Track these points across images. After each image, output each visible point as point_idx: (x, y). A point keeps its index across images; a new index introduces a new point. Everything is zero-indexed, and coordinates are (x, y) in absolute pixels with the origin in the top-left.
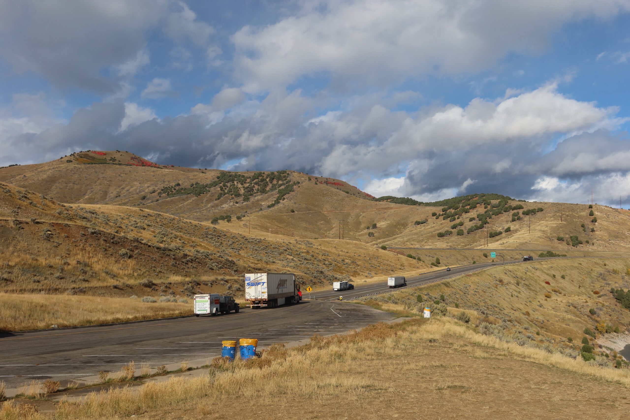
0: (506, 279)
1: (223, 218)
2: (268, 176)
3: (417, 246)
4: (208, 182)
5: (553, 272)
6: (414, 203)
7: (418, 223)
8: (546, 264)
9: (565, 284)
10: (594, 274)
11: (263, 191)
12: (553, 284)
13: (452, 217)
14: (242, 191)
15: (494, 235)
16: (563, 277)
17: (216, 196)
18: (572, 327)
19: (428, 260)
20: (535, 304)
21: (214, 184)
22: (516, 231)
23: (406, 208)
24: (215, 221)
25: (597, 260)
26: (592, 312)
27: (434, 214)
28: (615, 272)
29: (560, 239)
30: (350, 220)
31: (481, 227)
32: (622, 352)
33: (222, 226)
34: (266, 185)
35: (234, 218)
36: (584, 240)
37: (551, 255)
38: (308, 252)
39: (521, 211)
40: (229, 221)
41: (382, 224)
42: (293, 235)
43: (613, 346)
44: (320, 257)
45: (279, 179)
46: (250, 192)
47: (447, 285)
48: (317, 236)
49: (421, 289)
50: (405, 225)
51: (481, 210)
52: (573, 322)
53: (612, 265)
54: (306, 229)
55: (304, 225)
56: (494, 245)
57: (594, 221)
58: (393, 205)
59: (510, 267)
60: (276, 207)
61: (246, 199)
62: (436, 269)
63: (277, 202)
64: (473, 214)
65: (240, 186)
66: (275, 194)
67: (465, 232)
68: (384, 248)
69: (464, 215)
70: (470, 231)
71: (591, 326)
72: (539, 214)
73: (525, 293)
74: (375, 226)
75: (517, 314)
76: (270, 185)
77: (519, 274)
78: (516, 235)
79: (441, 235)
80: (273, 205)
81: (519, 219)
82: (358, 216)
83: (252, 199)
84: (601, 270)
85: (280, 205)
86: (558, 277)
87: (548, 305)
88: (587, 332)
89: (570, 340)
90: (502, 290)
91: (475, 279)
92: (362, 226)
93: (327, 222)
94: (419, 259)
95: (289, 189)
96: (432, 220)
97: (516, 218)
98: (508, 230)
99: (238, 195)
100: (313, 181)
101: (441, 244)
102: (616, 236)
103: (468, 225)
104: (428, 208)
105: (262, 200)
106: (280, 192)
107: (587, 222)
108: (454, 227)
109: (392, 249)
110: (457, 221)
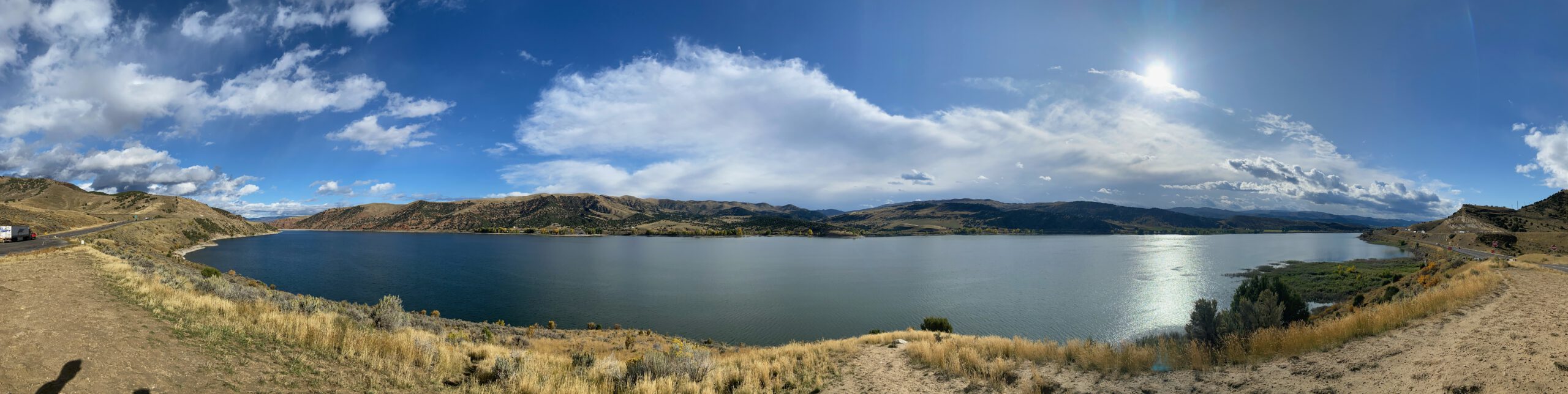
0: (140, 227)
1: (11, 200)
2: (35, 181)
3: (105, 213)
4: (4, 183)
5: (159, 224)
6: (105, 194)
7: (106, 203)
8: (157, 221)
9: (165, 229)
10: (176, 225)
11: (32, 188)
12: (159, 229)
13: (121, 201)
14: (22, 187)
15: (138, 208)
16: (164, 226)
17: (8, 190)
18: (166, 247)
19: (108, 219)
20: (152, 237)
21: (7, 184)
22: (147, 207)
23: (101, 196)
24: (6, 202)
25: (178, 219)
26: (174, 240)
27: (113, 199)
28: (184, 223)
29: (164, 210)
30: (75, 202)
31: (133, 205)
32: (184, 256)
33: (11, 204)
34: (34, 185)
35: (17, 200)
36: (173, 211)
37: (159, 217)
38: (51, 216)
39: (149, 199)
40: (14, 201)
41: (90, 204)
42: (46, 208)
43: (181, 254)
44: (57, 219)
45: (40, 182)
46: (26, 188)
47: (114, 230)
48: (57, 208)
49: (101, 232)
50: (100, 204)
51: (133, 198)
52: (166, 244)
53: (183, 221)
54: (53, 206)
55: (52, 204)
56: (138, 213)
57: (178, 203)
58: (95, 195)
59: (142, 222)
60: (39, 195)
61: (24, 191)
62: (111, 223)
63: (39, 193)
64: (129, 199)
65: (21, 185)
66: (39, 189)
67: (126, 207)
68: (88, 214)
69: (126, 200)
70: (128, 207)
71: (173, 246)
72: (156, 200)
73: (148, 233)
74: (86, 204)
75: (144, 242)
76: (36, 185)
77: (146, 225)
78: (147, 209)
79: (115, 208)
80: (37, 194)
81: (148, 202)
82: (79, 200)
83: (27, 191)
84: (179, 223)
85: (41, 195)
86: (161, 226)
87: (157, 237)
88: (171, 248)
89: (162, 252)
90: (138, 231)
91: (127, 227)
92: (81, 204)
93: (64, 202)
94: (104, 219)
95: (45, 187)
96: (112, 202)
97: (147, 201)
98: (144, 206)
99: (20, 189)
100: (58, 184)
101: (115, 212)
102: (186, 209)
103: (127, 204)
104: (111, 197)
105: (31, 192)
106: (41, 188)
107: (175, 203)
108: (121, 205)
109: (93, 215)
110: (123, 202)
